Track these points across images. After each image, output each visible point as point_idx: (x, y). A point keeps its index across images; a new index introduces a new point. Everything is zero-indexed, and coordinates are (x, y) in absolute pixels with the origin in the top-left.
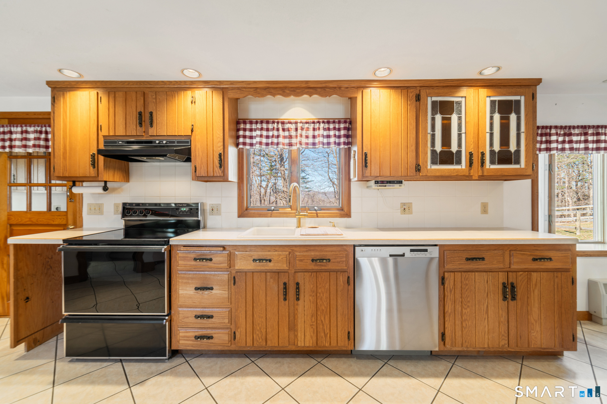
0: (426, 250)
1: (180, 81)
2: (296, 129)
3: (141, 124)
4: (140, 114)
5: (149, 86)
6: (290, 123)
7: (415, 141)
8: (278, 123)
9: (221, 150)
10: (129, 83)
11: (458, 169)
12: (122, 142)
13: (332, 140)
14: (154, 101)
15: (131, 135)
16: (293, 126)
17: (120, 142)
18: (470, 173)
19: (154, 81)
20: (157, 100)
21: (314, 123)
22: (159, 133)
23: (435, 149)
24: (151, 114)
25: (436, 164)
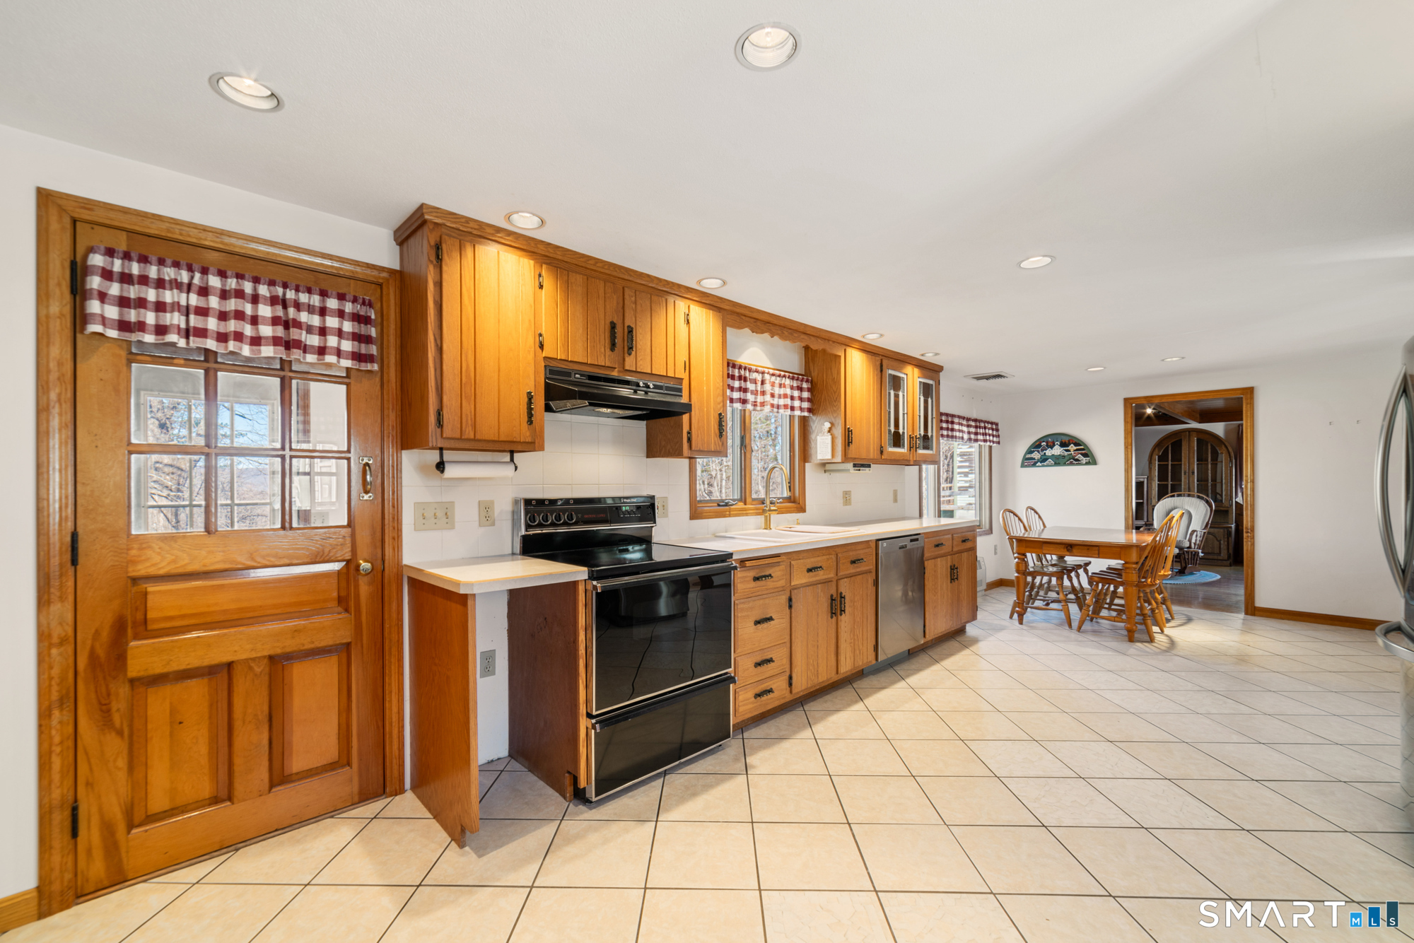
1: (672, 283)
2: (763, 382)
3: (613, 346)
4: (613, 326)
5: (626, 277)
6: (757, 371)
7: (879, 418)
8: (745, 369)
9: (721, 408)
10: (597, 263)
11: (902, 453)
12: (581, 375)
14: (634, 306)
15: (596, 363)
16: (759, 377)
17: (577, 376)
18: (909, 458)
19: (637, 272)
20: (639, 307)
22: (641, 367)
23: (891, 429)
24: (630, 331)
25: (891, 446)
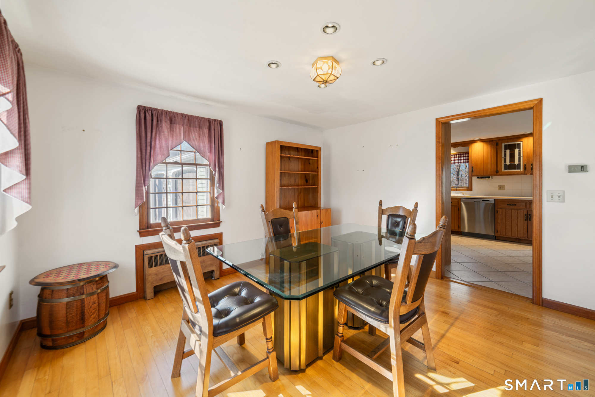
0: (489, 201)
7: (495, 161)
13: (462, 161)
18: (525, 173)
21: (454, 155)
23: (506, 163)
25: (507, 169)
